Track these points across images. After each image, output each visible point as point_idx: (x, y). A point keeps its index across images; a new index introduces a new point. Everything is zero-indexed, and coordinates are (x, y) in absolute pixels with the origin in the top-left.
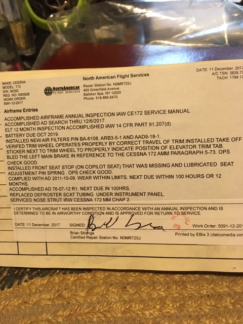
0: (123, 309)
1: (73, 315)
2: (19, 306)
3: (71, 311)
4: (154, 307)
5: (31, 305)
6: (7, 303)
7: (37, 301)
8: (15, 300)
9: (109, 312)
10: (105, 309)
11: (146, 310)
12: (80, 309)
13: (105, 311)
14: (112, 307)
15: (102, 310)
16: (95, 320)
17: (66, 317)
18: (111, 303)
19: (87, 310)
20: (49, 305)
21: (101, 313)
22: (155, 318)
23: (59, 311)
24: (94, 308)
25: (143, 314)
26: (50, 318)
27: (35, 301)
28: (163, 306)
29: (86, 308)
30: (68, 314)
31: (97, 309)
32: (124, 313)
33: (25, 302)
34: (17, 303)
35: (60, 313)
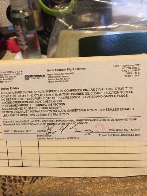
0: (123, 186)
1: (95, 189)
2: (62, 185)
3: (93, 187)
4: (140, 184)
5: (69, 184)
6: (55, 183)
7: (72, 182)
8: (59, 181)
9: (115, 187)
10: (113, 185)
11: (136, 185)
12: (98, 186)
13: (113, 186)
14: (116, 184)
15: (111, 186)
16: (108, 191)
17: (91, 190)
18: (115, 182)
19: (103, 186)
20: (79, 183)
21: (111, 187)
22: (142, 190)
23: (86, 187)
24: (106, 185)
25: (135, 187)
26: (82, 191)
27: (71, 181)
28: (145, 183)
29: (102, 185)
30: (92, 189)
31: (108, 185)
32: (123, 187)
33: (66, 182)
34: (61, 183)
35: (87, 188)
